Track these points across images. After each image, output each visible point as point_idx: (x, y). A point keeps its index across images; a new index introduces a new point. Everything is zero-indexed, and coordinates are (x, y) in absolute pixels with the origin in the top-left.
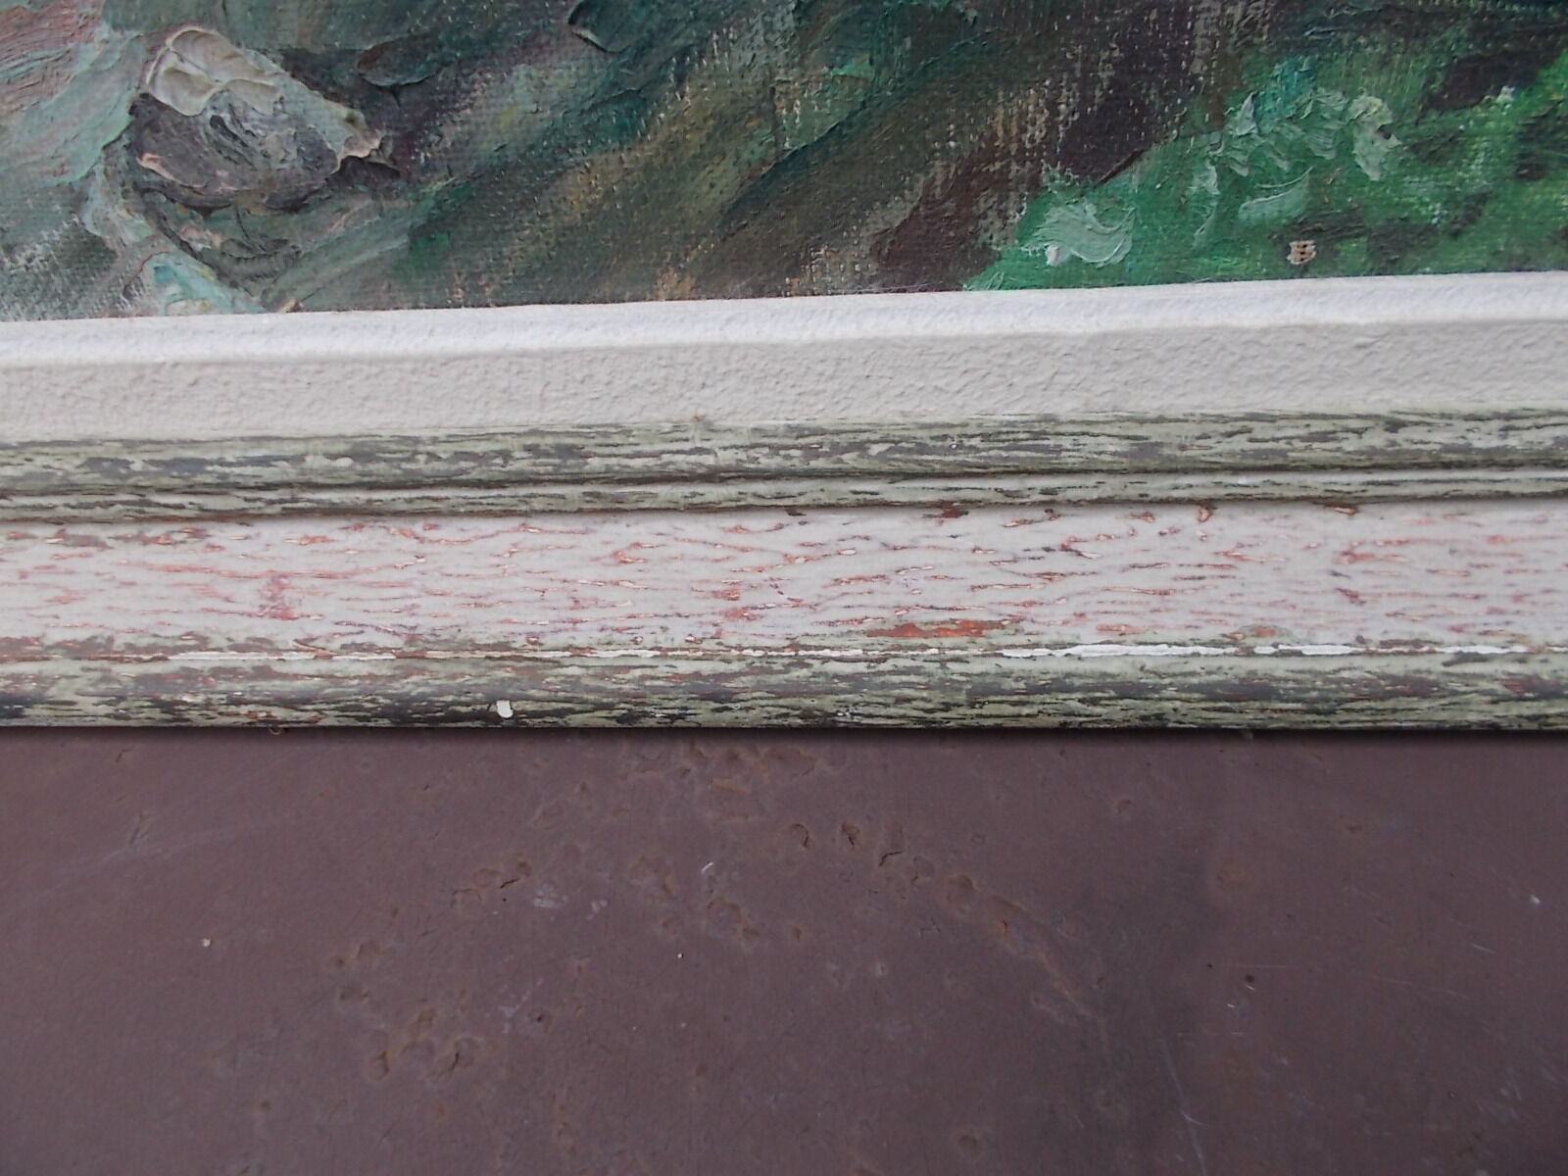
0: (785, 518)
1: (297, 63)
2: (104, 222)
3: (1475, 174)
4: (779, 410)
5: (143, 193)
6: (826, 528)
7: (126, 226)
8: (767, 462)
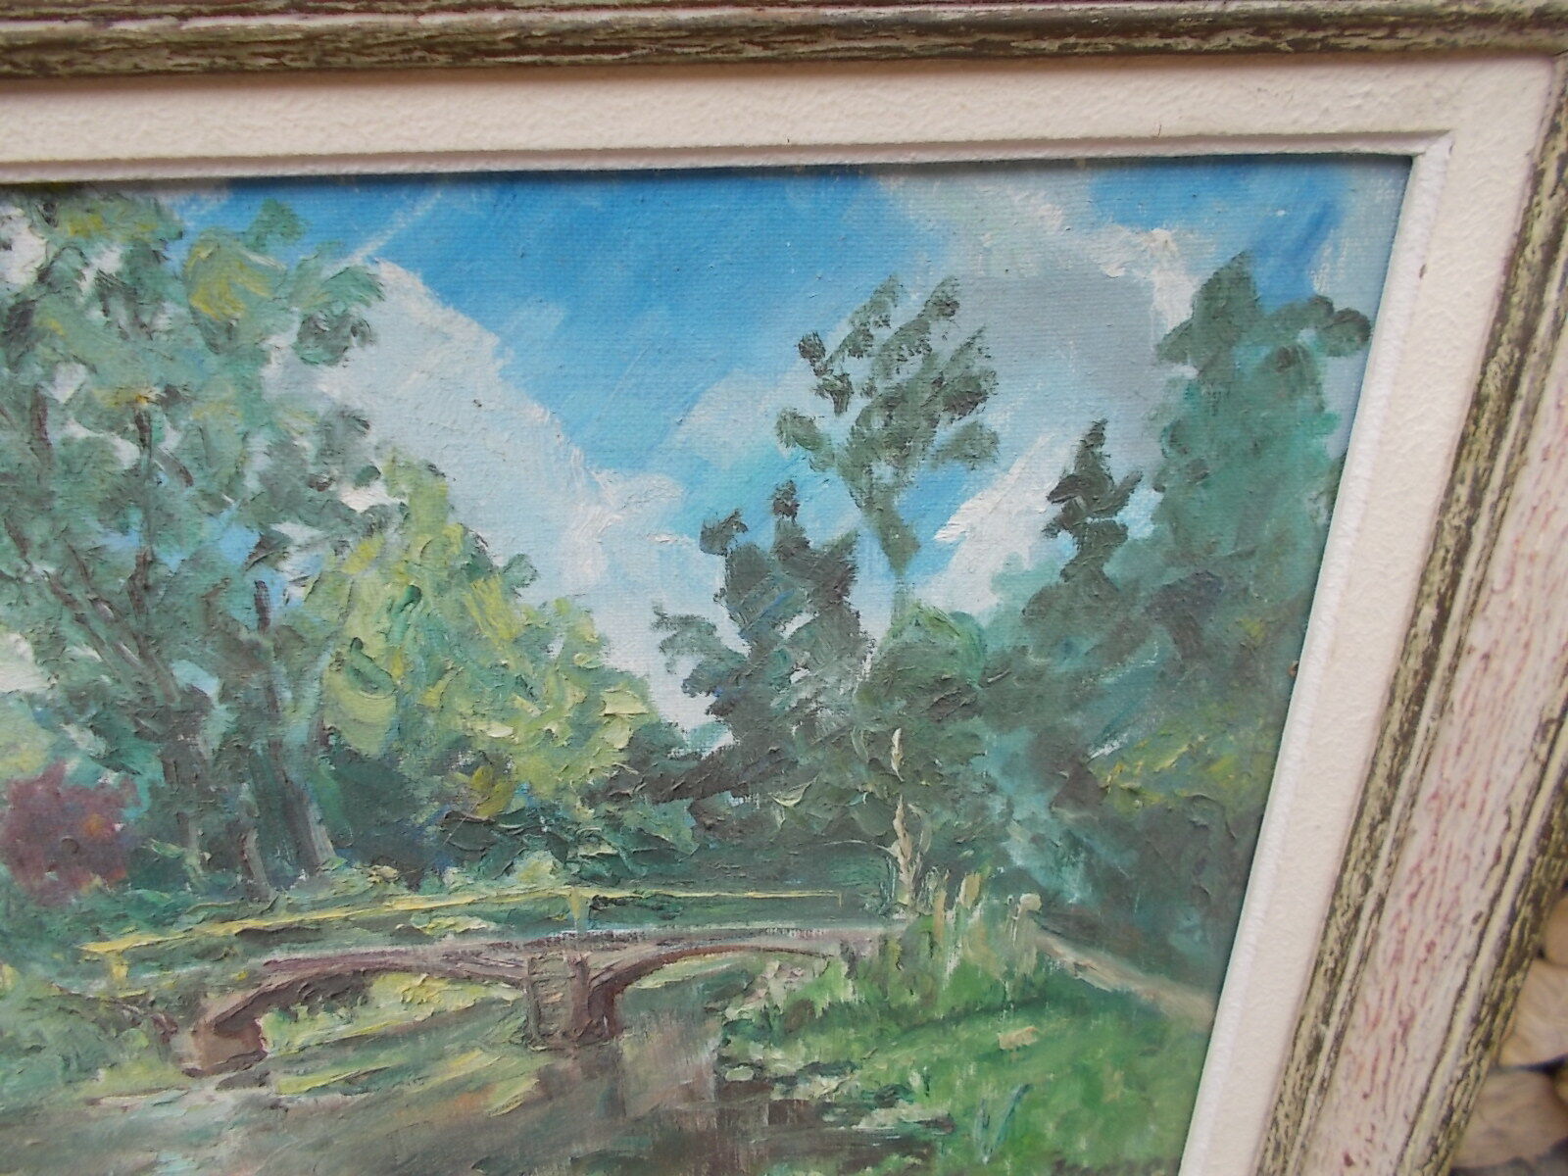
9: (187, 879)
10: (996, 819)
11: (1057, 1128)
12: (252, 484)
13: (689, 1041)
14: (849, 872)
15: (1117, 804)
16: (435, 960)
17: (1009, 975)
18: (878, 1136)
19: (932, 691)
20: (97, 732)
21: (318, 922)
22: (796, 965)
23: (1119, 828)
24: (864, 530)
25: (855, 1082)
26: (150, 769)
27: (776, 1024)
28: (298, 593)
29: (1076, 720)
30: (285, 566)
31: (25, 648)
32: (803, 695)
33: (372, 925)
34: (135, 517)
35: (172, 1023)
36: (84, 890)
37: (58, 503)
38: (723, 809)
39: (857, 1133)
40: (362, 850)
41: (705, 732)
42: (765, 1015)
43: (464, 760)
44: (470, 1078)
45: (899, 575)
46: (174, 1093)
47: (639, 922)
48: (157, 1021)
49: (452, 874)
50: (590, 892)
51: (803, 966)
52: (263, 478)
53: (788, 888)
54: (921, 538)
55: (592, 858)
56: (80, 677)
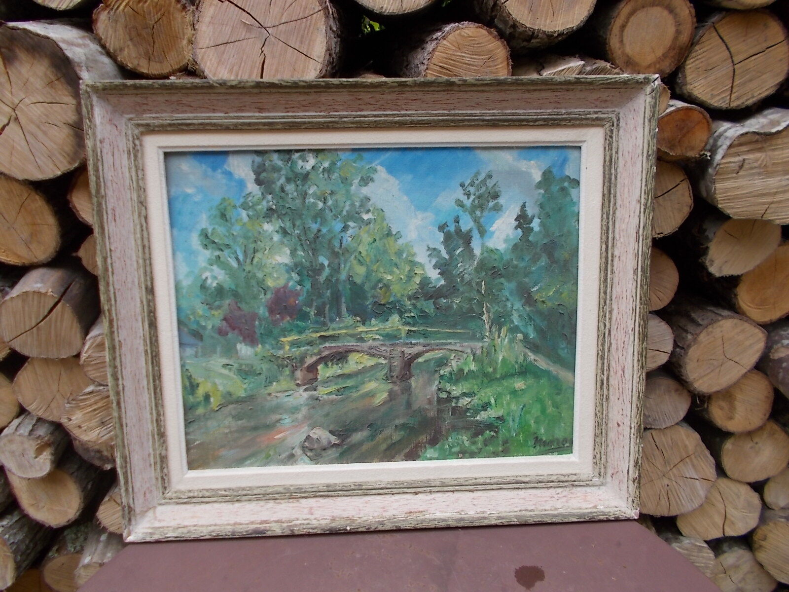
0: (391, 495)
1: (331, 432)
2: (296, 452)
3: (480, 445)
4: (391, 479)
5: (303, 448)
6: (398, 497)
7: (298, 451)
8: (389, 486)
9: (310, 319)
10: (509, 309)
11: (534, 422)
12: (344, 213)
13: (429, 382)
14: (472, 325)
15: (540, 306)
16: (366, 349)
17: (516, 362)
18: (482, 423)
19: (491, 270)
20: (299, 274)
21: (339, 334)
22: (459, 356)
23: (540, 313)
24: (474, 227)
25: (476, 400)
26: (308, 286)
27: (453, 377)
28: (350, 239)
29: (527, 280)
30: (348, 232)
31: (288, 252)
32: (461, 270)
33: (352, 336)
34: (319, 220)
35: (296, 366)
36: (285, 321)
37: (304, 216)
38: (441, 303)
39: (477, 421)
40: (353, 312)
41: (438, 280)
42: (451, 374)
43: (380, 285)
44: (370, 392)
45: (482, 239)
46: (292, 392)
47: (419, 339)
48: (293, 366)
49: (373, 321)
50: (407, 328)
51: (461, 356)
52: (347, 212)
53: (457, 329)
54: (487, 229)
55: (408, 317)
56: (297, 260)
